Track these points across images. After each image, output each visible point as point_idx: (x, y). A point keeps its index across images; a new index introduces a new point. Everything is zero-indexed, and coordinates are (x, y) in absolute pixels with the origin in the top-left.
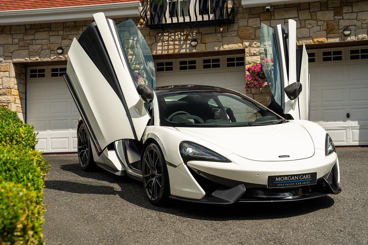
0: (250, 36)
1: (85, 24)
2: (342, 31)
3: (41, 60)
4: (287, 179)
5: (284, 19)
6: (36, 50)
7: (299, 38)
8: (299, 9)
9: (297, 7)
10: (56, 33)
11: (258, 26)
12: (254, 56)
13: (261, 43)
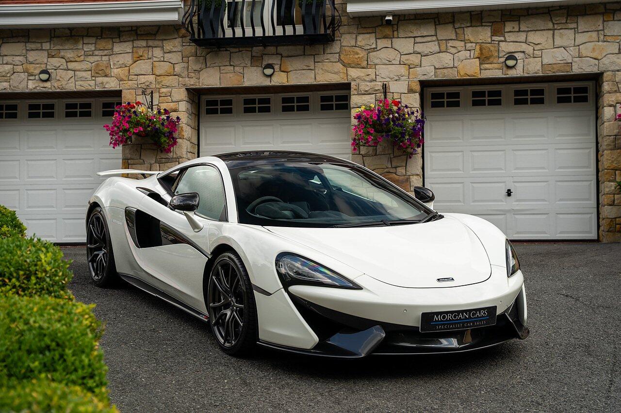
0: (359, 63)
1: (88, 34)
2: (503, 60)
3: (12, 89)
4: (452, 317)
5: (413, 37)
6: (4, 74)
7: (437, 69)
8: (437, 23)
9: (434, 18)
10: (39, 45)
11: (372, 47)
12: (365, 94)
13: (377, 74)
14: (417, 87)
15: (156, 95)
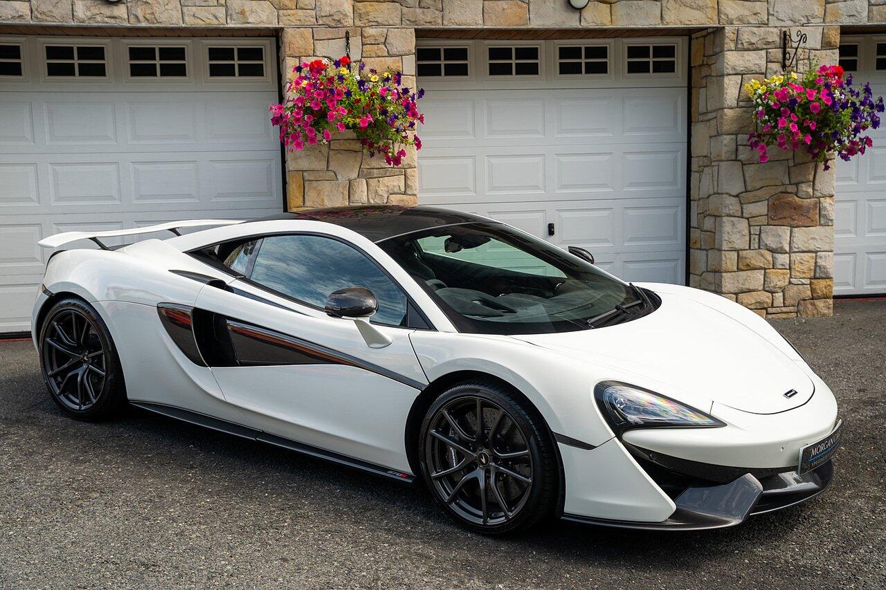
3: (37, 18)
7: (873, 5)
12: (748, 50)
13: (771, 12)
14: (836, 38)
15: (355, 42)
